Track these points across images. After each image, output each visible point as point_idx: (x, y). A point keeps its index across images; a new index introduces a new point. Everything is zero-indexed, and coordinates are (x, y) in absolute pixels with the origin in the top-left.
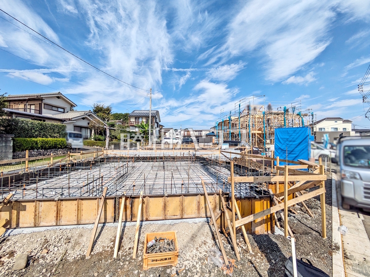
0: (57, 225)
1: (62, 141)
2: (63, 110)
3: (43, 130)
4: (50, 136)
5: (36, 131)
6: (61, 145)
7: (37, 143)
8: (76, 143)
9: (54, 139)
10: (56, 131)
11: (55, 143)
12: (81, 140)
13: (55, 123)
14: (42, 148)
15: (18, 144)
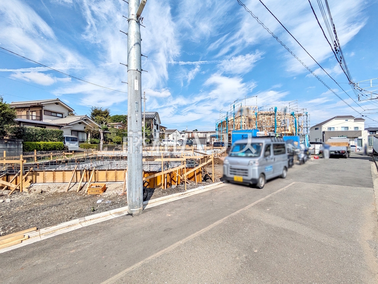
0: (53, 183)
1: (60, 144)
2: (61, 115)
3: (44, 136)
4: (50, 140)
5: (39, 136)
6: (59, 148)
7: (40, 146)
8: (72, 146)
9: (53, 142)
10: (55, 136)
11: (54, 146)
12: (77, 143)
13: (54, 129)
14: (44, 149)
15: (26, 147)
